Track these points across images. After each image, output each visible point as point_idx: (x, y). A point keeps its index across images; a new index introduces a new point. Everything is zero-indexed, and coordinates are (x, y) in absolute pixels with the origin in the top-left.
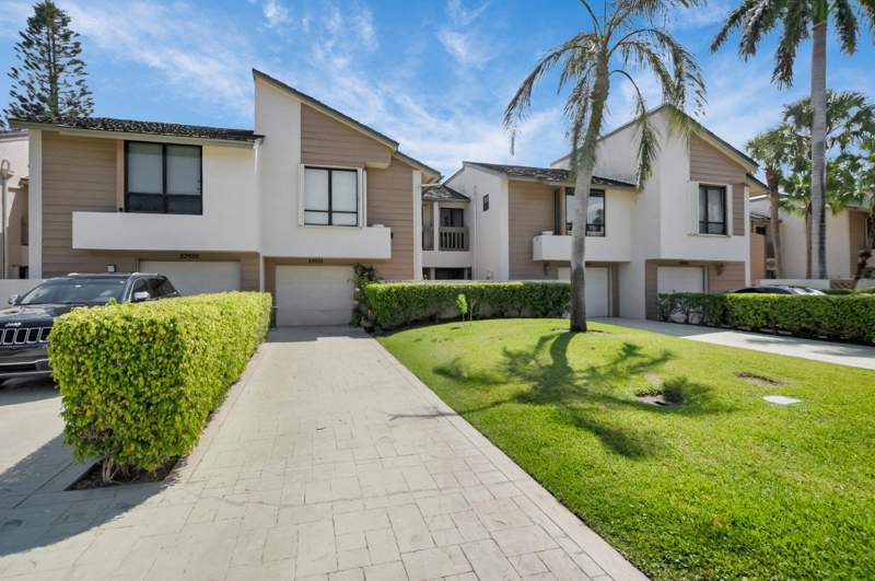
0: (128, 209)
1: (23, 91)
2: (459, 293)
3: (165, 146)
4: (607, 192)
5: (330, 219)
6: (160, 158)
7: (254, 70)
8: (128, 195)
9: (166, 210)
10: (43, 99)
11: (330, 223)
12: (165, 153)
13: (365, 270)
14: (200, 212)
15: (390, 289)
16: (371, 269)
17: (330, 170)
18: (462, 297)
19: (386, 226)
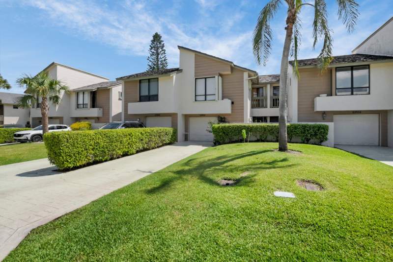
0: (140, 101)
1: (150, 64)
2: (243, 129)
3: (149, 80)
4: (371, 66)
5: (206, 98)
6: (148, 84)
7: (178, 46)
8: (140, 97)
9: (149, 101)
10: (154, 65)
11: (206, 100)
12: (149, 82)
13: (222, 119)
14: (157, 100)
15: (219, 127)
16: (224, 118)
17: (206, 78)
18: (244, 131)
19: (229, 99)
